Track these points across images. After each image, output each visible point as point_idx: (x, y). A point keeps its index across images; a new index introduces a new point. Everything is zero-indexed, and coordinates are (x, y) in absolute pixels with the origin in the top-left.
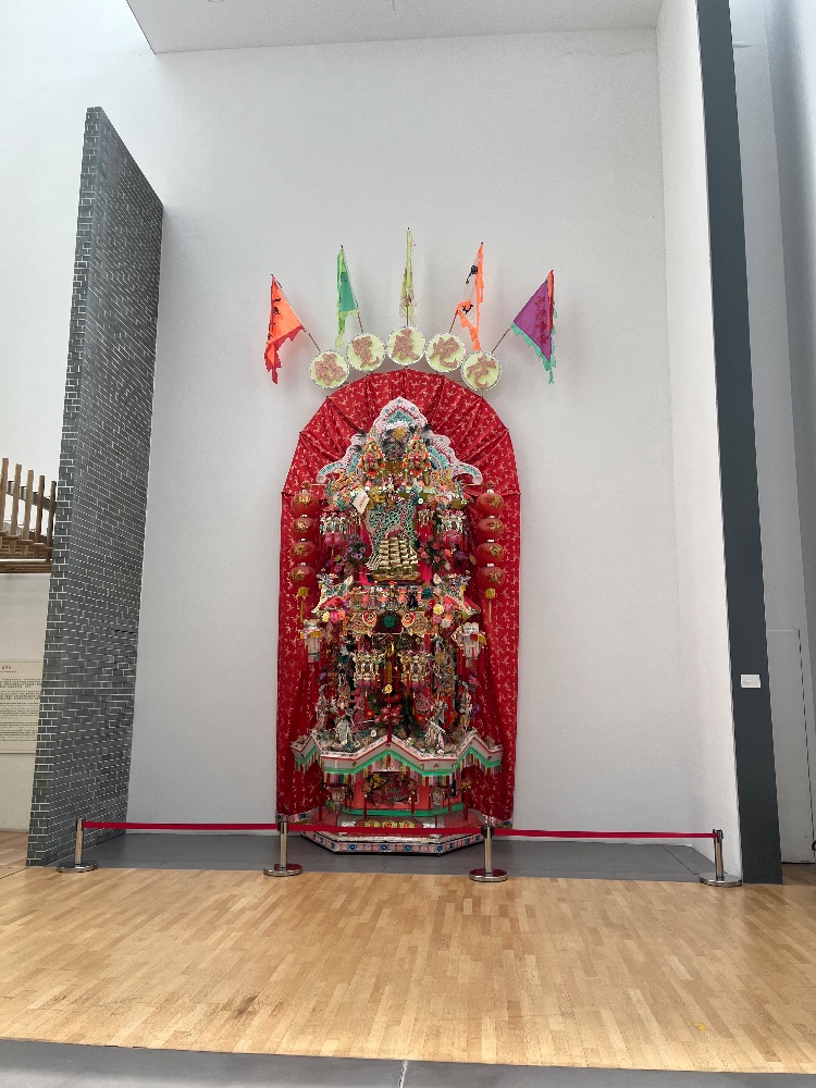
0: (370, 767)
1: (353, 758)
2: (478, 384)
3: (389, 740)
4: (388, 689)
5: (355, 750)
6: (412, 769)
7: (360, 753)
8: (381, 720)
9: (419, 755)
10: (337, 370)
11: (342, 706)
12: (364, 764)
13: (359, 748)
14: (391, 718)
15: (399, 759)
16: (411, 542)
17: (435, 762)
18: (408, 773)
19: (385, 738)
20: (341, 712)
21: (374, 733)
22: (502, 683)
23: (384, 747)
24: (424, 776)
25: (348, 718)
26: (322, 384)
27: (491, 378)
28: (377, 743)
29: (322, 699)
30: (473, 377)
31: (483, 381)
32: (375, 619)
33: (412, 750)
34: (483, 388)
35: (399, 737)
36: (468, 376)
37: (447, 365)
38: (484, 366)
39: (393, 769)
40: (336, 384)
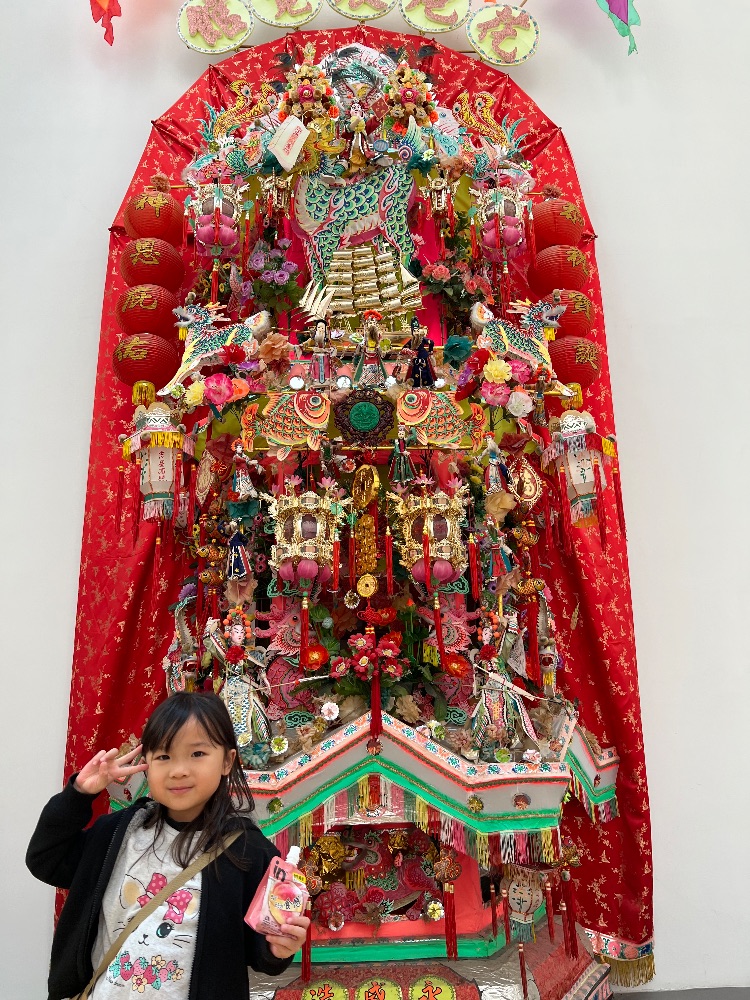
0: (319, 814)
1: (272, 785)
2: (500, 53)
3: (376, 728)
4: (367, 586)
5: (274, 762)
6: (447, 815)
7: (291, 769)
8: (352, 669)
9: (462, 769)
10: (232, 21)
11: (237, 635)
12: (301, 804)
13: (286, 757)
14: (380, 662)
15: (405, 785)
16: (404, 257)
17: (518, 789)
18: (435, 825)
19: (363, 724)
20: (235, 653)
21: (330, 709)
22: (606, 600)
23: (361, 752)
24: (482, 833)
25: (253, 671)
26: (199, 44)
27: (522, 43)
28: (340, 739)
29: (182, 632)
30: (488, 40)
31: (507, 47)
32: (325, 410)
33: (442, 757)
34: (509, 59)
35: (401, 718)
36: (481, 38)
37: (438, 20)
38: (509, 24)
39: (387, 815)
40: (225, 46)
